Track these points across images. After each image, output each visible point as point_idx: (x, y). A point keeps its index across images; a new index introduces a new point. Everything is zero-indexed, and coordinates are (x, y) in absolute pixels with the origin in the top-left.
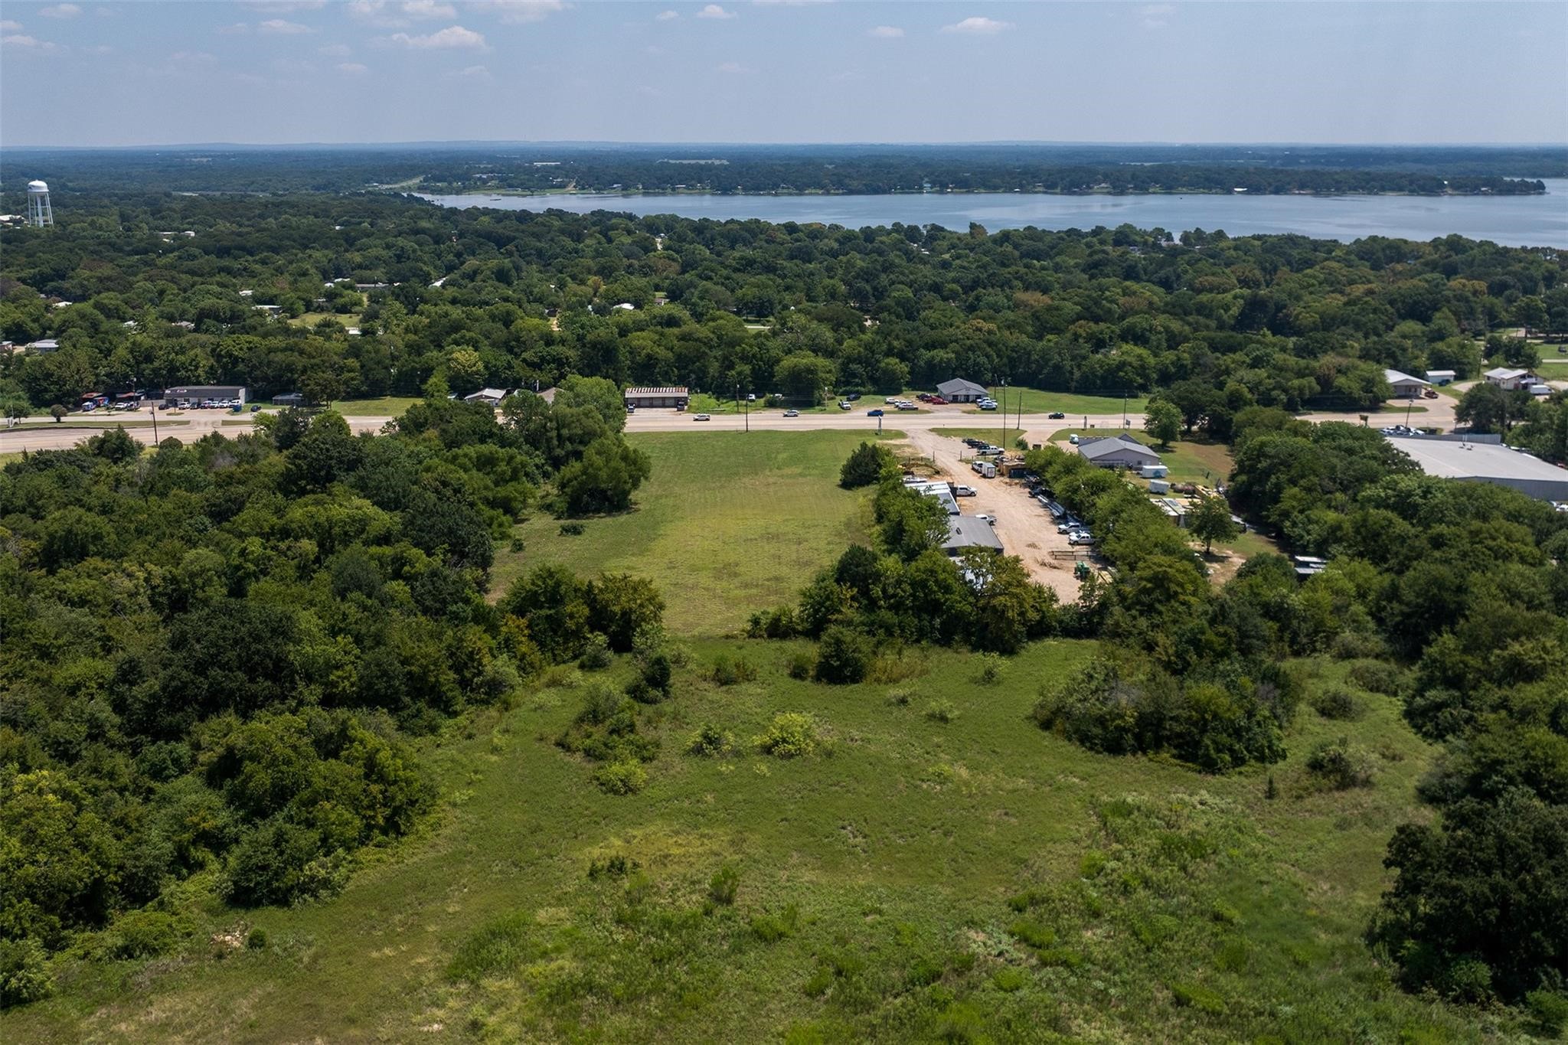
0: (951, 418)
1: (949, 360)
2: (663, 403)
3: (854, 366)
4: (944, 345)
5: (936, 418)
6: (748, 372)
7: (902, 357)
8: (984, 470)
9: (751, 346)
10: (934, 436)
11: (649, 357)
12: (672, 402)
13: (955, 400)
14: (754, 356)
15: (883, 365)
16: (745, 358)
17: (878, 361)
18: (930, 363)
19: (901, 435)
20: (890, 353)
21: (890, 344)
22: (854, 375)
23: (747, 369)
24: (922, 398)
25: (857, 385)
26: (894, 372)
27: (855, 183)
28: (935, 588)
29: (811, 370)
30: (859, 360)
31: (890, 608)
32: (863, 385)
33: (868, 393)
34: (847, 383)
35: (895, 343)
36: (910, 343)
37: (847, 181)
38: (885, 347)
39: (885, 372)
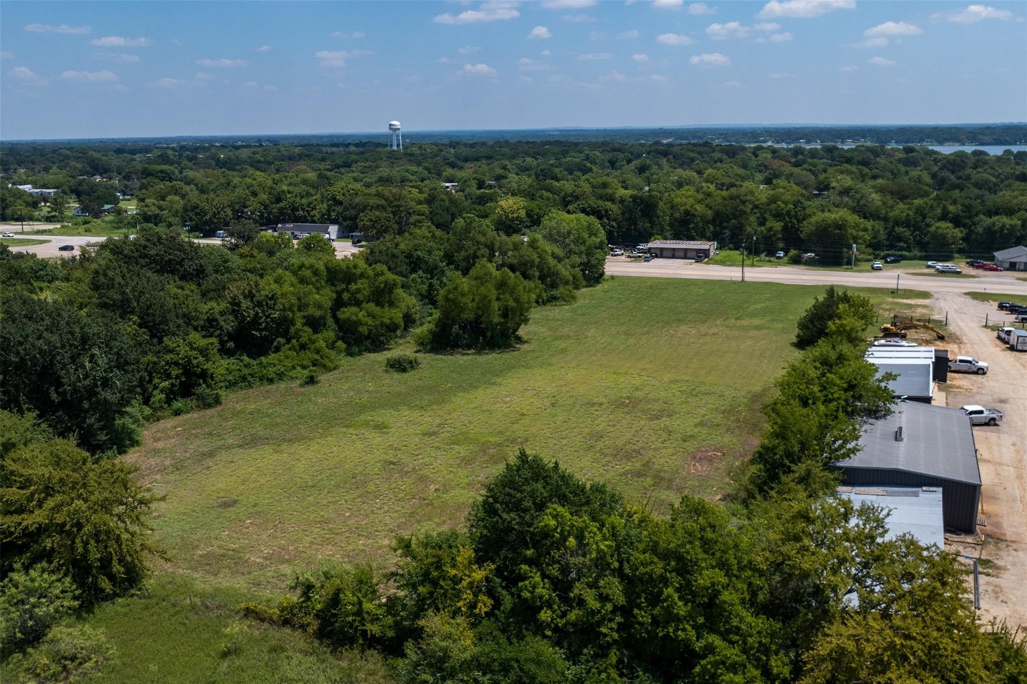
0: (1001, 283)
1: (1013, 227)
2: (685, 254)
3: (899, 230)
4: (1010, 212)
5: (980, 282)
6: (779, 229)
7: (957, 222)
8: (1013, 339)
9: (786, 203)
10: (969, 300)
11: (687, 213)
12: (694, 254)
13: (1013, 267)
14: (788, 213)
15: (933, 229)
16: (778, 216)
17: (928, 225)
18: (989, 230)
19: (925, 295)
20: (944, 217)
21: (944, 208)
22: (899, 239)
23: (778, 226)
24: (971, 265)
25: (901, 249)
26: (944, 236)
27: (987, 138)
28: (681, 609)
29: (841, 226)
30: (907, 223)
31: (560, 636)
32: (908, 249)
33: (914, 258)
34: (891, 247)
35: (951, 208)
36: (968, 208)
37: (980, 136)
38: (939, 211)
39: (935, 236)
